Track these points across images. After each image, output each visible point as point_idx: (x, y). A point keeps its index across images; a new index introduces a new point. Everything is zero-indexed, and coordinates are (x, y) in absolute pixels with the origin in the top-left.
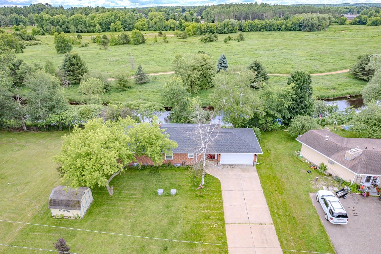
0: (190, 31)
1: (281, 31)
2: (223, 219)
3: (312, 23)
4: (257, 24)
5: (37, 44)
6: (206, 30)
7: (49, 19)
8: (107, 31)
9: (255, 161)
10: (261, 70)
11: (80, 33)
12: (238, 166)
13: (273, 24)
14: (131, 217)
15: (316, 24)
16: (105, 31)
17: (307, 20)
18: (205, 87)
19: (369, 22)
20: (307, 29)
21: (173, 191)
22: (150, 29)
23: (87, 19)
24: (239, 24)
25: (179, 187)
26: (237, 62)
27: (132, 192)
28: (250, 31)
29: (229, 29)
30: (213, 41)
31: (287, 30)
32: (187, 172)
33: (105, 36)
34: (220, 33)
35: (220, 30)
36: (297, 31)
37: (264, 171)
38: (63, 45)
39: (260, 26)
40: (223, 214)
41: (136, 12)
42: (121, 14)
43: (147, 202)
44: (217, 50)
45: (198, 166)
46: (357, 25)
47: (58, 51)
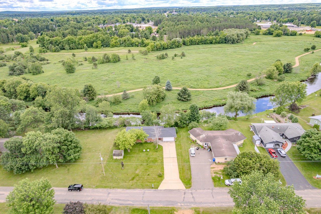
0: (149, 49)
1: (213, 44)
2: (163, 157)
3: (233, 39)
4: (196, 40)
5: (48, 63)
6: (160, 47)
7: (49, 40)
8: (91, 47)
9: (174, 140)
10: (187, 92)
11: (72, 49)
12: (169, 141)
13: (207, 40)
14: (136, 158)
15: (236, 39)
16: (89, 47)
17: (229, 36)
18: (159, 101)
19: (274, 34)
20: (230, 42)
21: (148, 150)
22: (121, 45)
23: (77, 40)
24: (183, 41)
25: (150, 149)
26: (178, 80)
27: (135, 151)
28: (191, 45)
29: (176, 45)
30: (165, 58)
31: (217, 43)
32: (152, 144)
33: (94, 57)
34: (170, 48)
35: (170, 46)
36: (224, 43)
37: (177, 143)
38: (70, 68)
39: (197, 41)
40: (163, 156)
41: (107, 22)
42: (100, 35)
43: (141, 154)
44: (167, 67)
45: (155, 142)
46: (267, 35)
47: (67, 71)
